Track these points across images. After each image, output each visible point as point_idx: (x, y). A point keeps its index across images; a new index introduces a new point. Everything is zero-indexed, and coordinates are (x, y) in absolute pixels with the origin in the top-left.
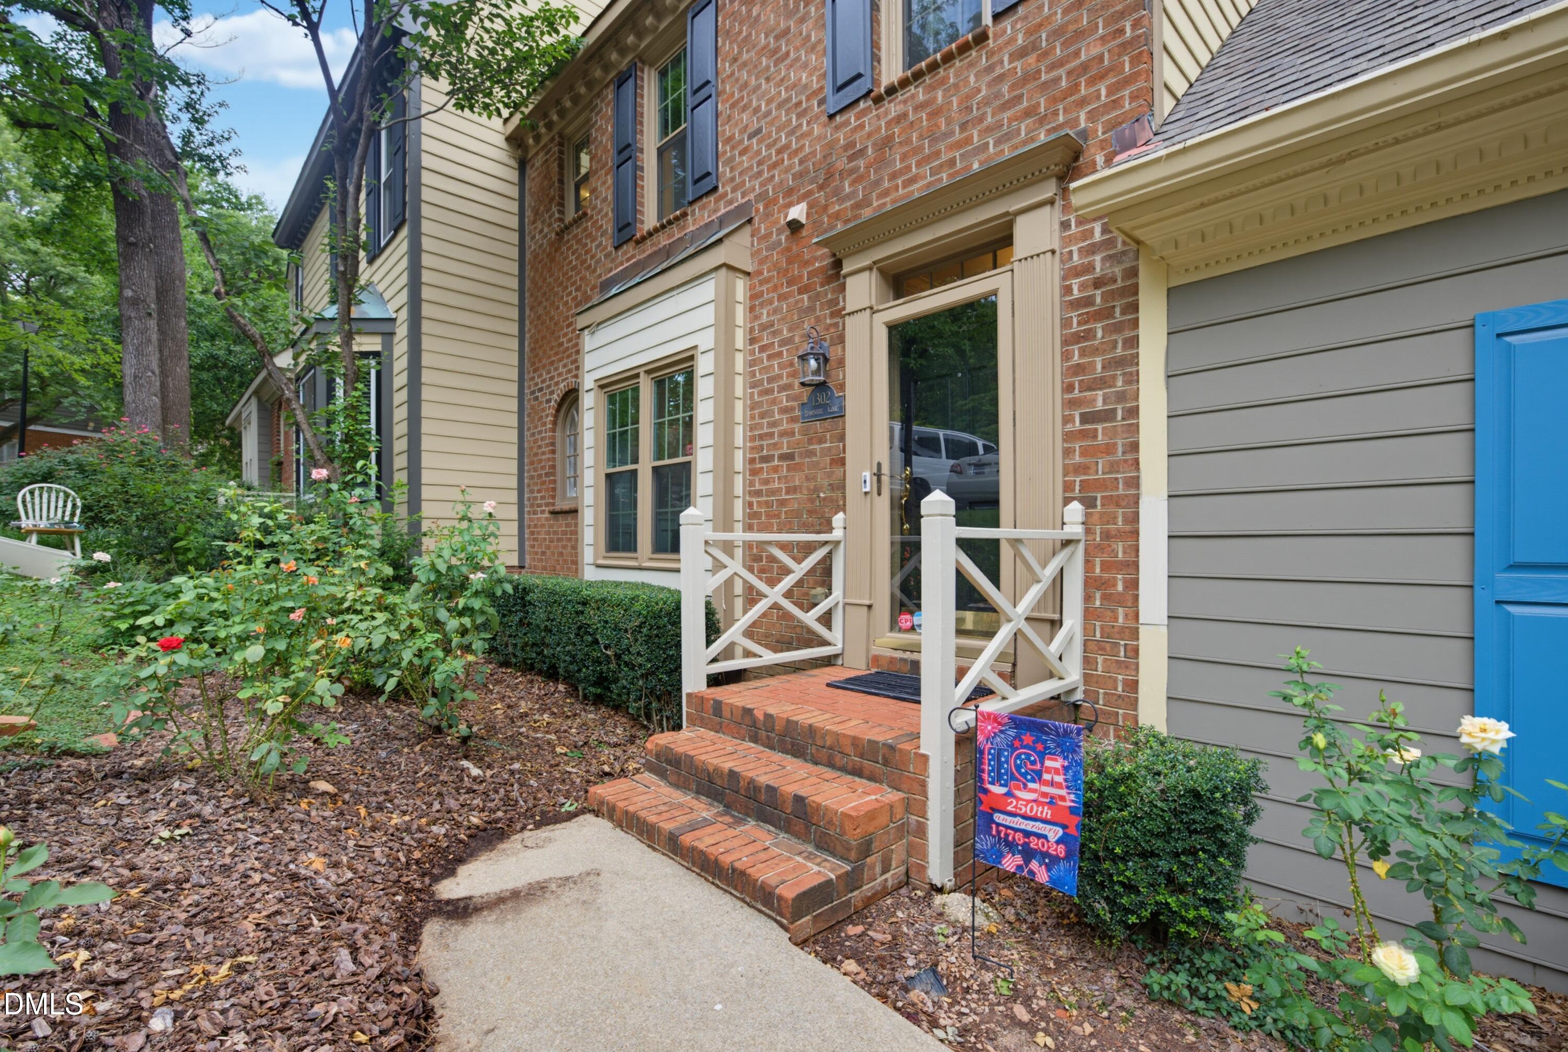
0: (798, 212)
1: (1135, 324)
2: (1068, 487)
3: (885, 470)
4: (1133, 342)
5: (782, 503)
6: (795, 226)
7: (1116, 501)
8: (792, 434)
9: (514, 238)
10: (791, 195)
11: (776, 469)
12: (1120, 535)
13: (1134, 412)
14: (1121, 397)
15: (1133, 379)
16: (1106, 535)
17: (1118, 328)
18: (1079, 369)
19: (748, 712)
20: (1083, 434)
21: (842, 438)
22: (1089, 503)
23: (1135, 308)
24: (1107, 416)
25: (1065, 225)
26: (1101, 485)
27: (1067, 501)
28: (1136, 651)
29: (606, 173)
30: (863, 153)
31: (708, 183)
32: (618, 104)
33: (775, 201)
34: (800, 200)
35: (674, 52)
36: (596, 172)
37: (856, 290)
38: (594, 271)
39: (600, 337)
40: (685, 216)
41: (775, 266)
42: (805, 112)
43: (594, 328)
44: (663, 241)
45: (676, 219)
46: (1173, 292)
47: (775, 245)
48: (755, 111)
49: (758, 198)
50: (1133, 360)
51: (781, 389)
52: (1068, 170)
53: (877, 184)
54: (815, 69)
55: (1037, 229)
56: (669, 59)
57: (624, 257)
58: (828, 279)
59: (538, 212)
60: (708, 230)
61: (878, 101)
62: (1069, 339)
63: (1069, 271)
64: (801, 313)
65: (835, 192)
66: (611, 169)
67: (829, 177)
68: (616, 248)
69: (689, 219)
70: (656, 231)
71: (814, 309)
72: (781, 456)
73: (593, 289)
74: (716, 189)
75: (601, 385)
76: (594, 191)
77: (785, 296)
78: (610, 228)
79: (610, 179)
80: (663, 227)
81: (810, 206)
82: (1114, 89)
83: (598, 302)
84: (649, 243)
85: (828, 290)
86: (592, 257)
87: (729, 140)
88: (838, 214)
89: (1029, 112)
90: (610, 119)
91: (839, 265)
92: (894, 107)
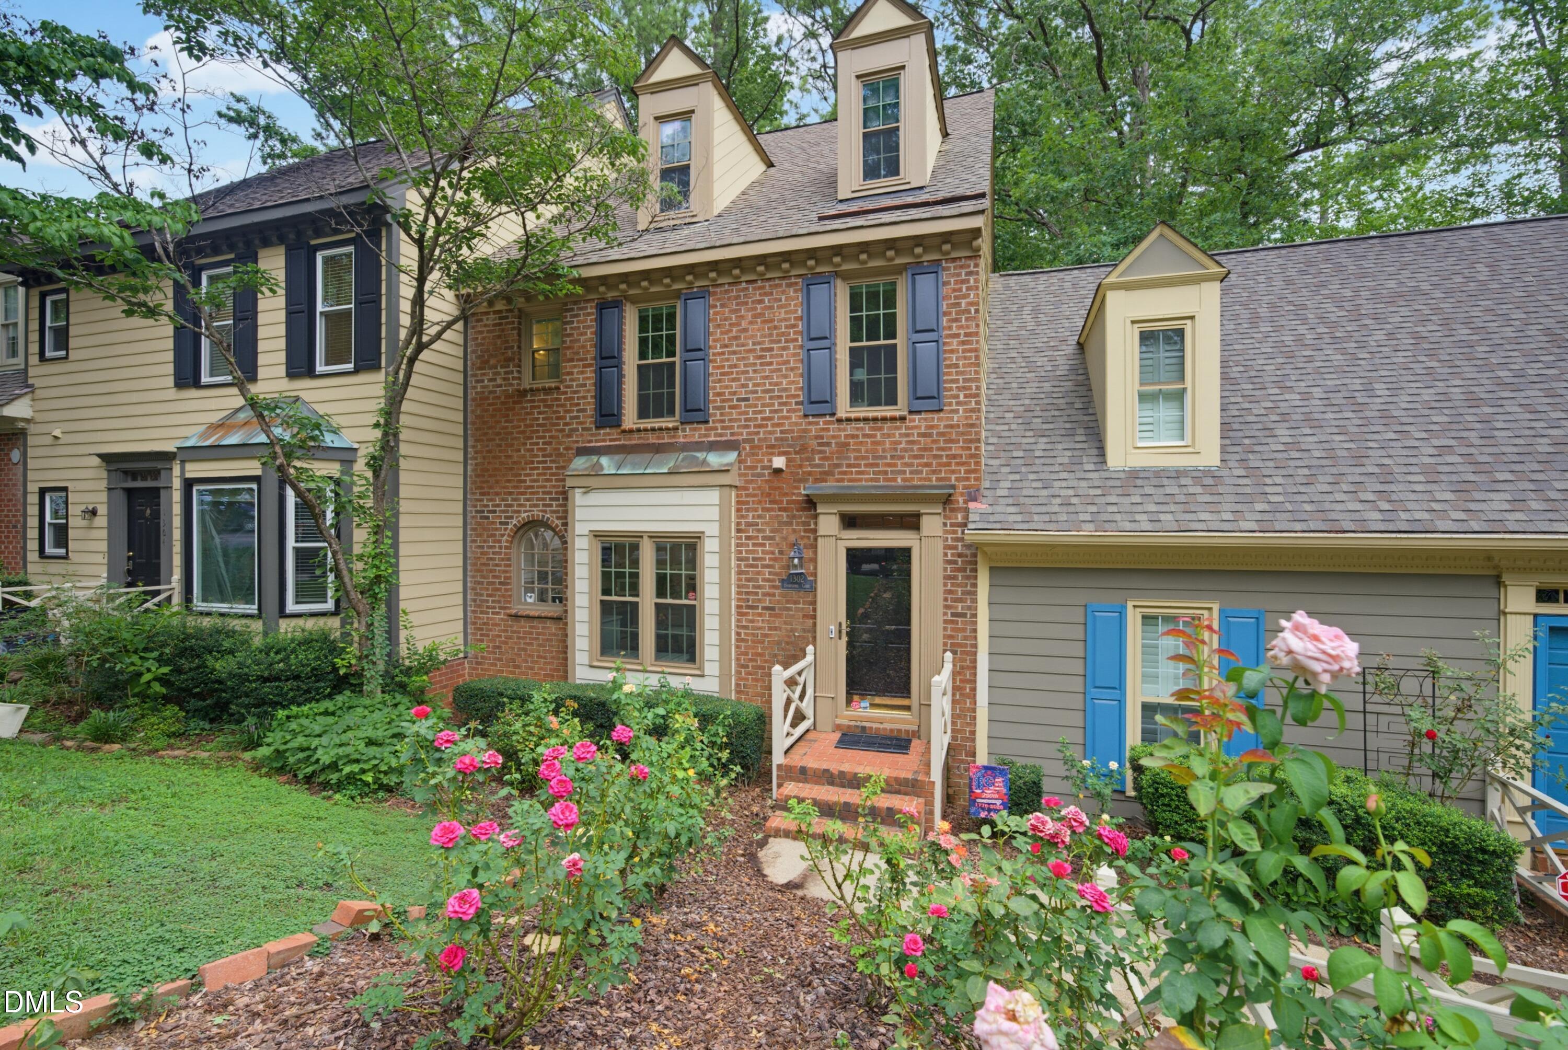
0: (779, 462)
1: (976, 578)
2: (945, 644)
3: (844, 626)
4: (975, 585)
5: (766, 636)
6: (778, 471)
7: (967, 653)
8: (774, 595)
9: (460, 378)
10: (773, 449)
11: (760, 615)
12: (968, 668)
13: (975, 616)
14: (969, 608)
15: (975, 601)
16: (962, 667)
17: (968, 578)
18: (950, 592)
19: (827, 771)
20: (952, 622)
21: (814, 603)
22: (954, 653)
23: (975, 570)
24: (963, 615)
25: (945, 524)
26: (959, 645)
27: (945, 651)
28: (975, 718)
29: (585, 366)
30: (828, 444)
31: (699, 416)
32: (600, 320)
33: (760, 447)
34: (780, 454)
35: (657, 304)
36: (572, 360)
37: (828, 523)
38: (569, 436)
39: (595, 498)
40: (676, 429)
41: (759, 488)
42: (785, 404)
43: (588, 490)
44: (652, 439)
45: (668, 429)
46: (992, 569)
47: (759, 475)
48: (743, 386)
49: (745, 441)
50: (975, 593)
51: (764, 566)
52: (947, 500)
53: (838, 466)
54: (794, 383)
55: (932, 524)
56: (650, 306)
57: (607, 437)
58: (803, 509)
59: (487, 362)
60: (699, 446)
61: (840, 421)
62: (947, 577)
63: (947, 547)
64: (780, 523)
65: (808, 459)
66: (590, 365)
67: (804, 449)
68: (597, 428)
69: (680, 433)
70: (646, 430)
71: (791, 524)
72: (764, 608)
73: (566, 449)
74: (707, 422)
75: (597, 535)
76: (569, 374)
77: (768, 510)
78: (590, 409)
79: (590, 373)
80: (653, 429)
81: (789, 461)
82: (967, 472)
83: (596, 472)
84: (636, 436)
85: (803, 516)
86: (566, 424)
87: (719, 394)
88: (810, 473)
89: (927, 465)
90: (589, 327)
91: (810, 503)
92: (850, 429)
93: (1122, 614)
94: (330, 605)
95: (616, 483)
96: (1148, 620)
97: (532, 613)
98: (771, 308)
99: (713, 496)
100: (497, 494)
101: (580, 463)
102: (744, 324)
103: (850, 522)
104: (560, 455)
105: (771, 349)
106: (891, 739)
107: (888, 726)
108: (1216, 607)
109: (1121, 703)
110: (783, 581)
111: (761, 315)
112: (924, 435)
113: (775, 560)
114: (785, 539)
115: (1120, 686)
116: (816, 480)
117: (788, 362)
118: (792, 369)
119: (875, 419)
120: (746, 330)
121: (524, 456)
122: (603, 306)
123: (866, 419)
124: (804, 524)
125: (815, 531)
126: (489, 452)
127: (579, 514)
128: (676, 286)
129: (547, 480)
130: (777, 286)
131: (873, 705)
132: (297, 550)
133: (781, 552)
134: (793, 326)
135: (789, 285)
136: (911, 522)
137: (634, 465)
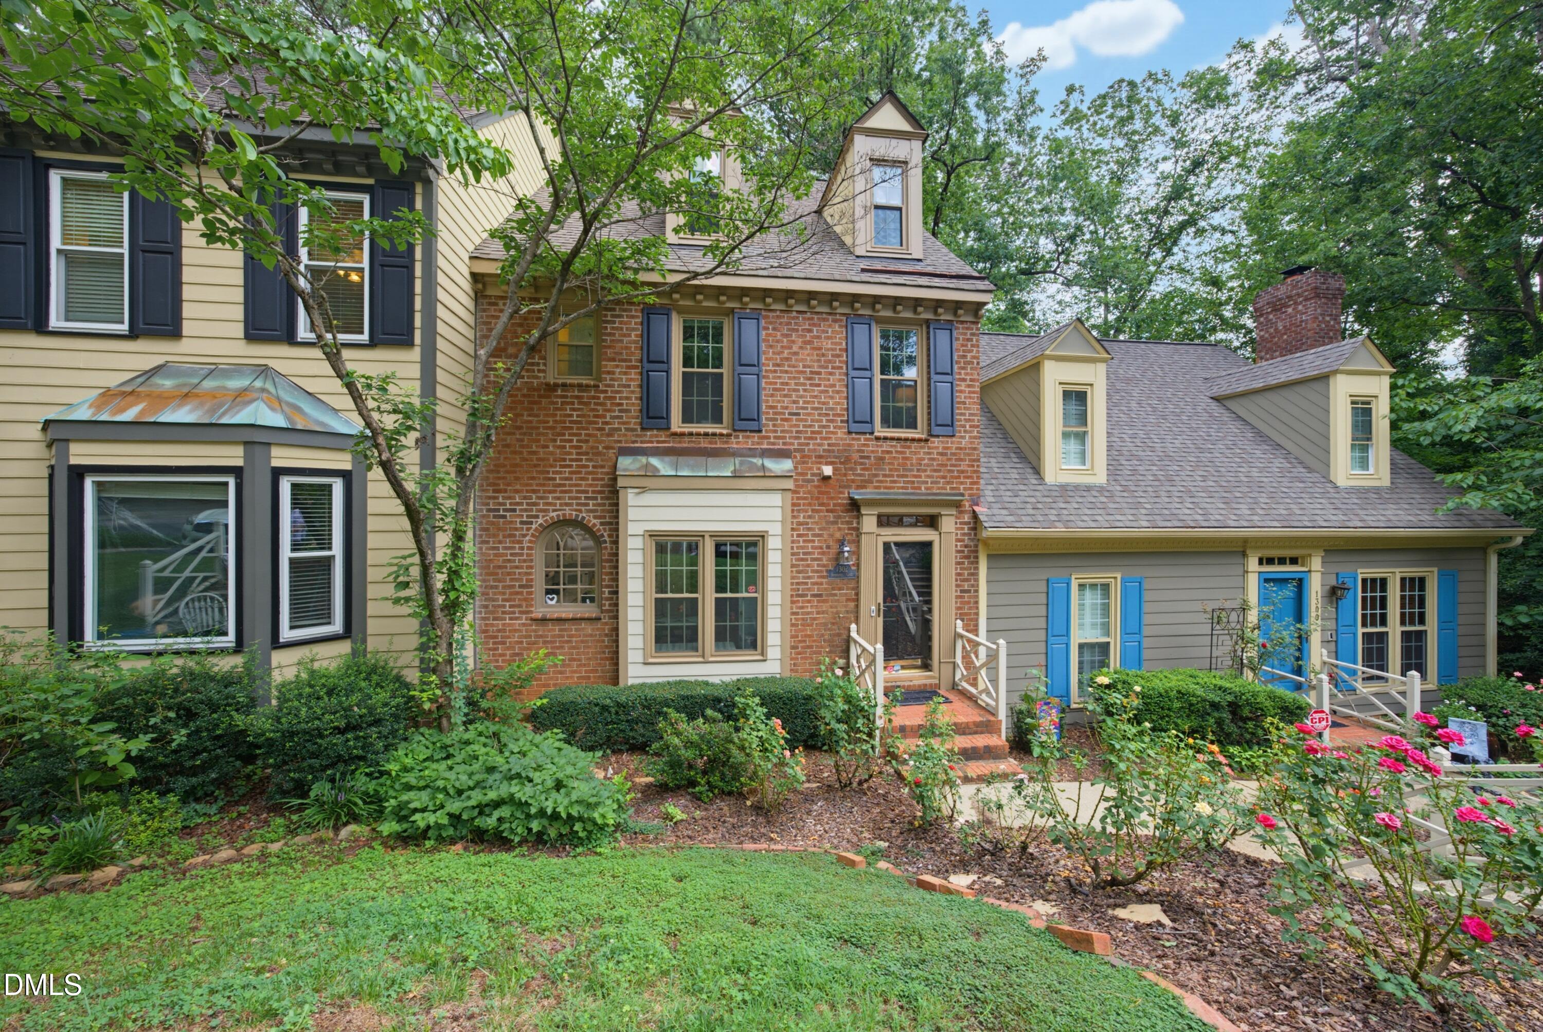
0: (828, 470)
1: (978, 563)
2: (956, 614)
3: (881, 606)
4: (977, 568)
5: (814, 619)
6: (826, 478)
7: (971, 621)
8: (821, 584)
10: (821, 459)
11: (809, 601)
12: (972, 630)
13: (977, 591)
14: (973, 586)
15: (977, 580)
16: (968, 631)
17: (972, 563)
18: (959, 574)
20: (960, 596)
21: (857, 588)
22: (962, 622)
23: (977, 557)
24: (969, 591)
25: (957, 523)
26: (967, 614)
27: (956, 619)
29: (628, 367)
30: (868, 457)
31: (753, 425)
32: (647, 324)
33: (809, 457)
34: (827, 464)
35: (703, 318)
36: (614, 360)
37: (869, 523)
38: (609, 435)
39: (649, 498)
40: (729, 435)
41: (809, 492)
42: (832, 421)
43: (643, 490)
44: (704, 444)
45: (721, 435)
46: (990, 557)
47: (808, 481)
48: (794, 402)
49: (796, 450)
50: (977, 574)
51: (813, 560)
52: (958, 505)
53: (876, 475)
54: (838, 403)
55: (948, 524)
56: (696, 318)
57: (653, 439)
58: (847, 511)
59: (504, 350)
60: (752, 453)
61: (878, 439)
62: (958, 563)
63: (958, 540)
64: (828, 523)
65: (851, 469)
66: (635, 367)
67: (848, 460)
68: (643, 429)
69: (733, 439)
70: (698, 434)
71: (835, 523)
72: (813, 596)
73: (607, 448)
74: (760, 431)
75: (652, 535)
76: (609, 373)
77: (817, 511)
78: (635, 410)
79: (634, 374)
80: (706, 434)
81: (835, 470)
82: (972, 483)
83: (651, 473)
84: (686, 439)
85: (847, 517)
86: (607, 423)
87: (772, 407)
88: (853, 481)
89: (944, 477)
90: (634, 329)
91: (855, 506)
92: (886, 446)
93: (1068, 585)
94: (337, 627)
95: (676, 484)
96: (1082, 587)
97: (564, 616)
98: (819, 337)
99: (776, 499)
100: (517, 491)
101: (625, 463)
102: (795, 348)
103: (884, 521)
104: (599, 454)
105: (819, 373)
106: (920, 692)
107: (916, 683)
108: (1119, 576)
109: (1068, 645)
110: (829, 571)
111: (809, 342)
112: (942, 454)
113: (823, 553)
114: (831, 536)
115: (1068, 634)
116: (858, 487)
117: (834, 386)
118: (838, 392)
119: (906, 440)
120: (796, 354)
121: (552, 453)
122: (649, 311)
123: (899, 439)
124: (848, 523)
125: (857, 529)
126: (508, 446)
127: (632, 514)
128: (730, 305)
129: (582, 479)
130: (824, 320)
131: (903, 667)
132: (292, 561)
133: (828, 547)
134: (839, 356)
135: (835, 321)
136: (932, 522)
137: (692, 468)
